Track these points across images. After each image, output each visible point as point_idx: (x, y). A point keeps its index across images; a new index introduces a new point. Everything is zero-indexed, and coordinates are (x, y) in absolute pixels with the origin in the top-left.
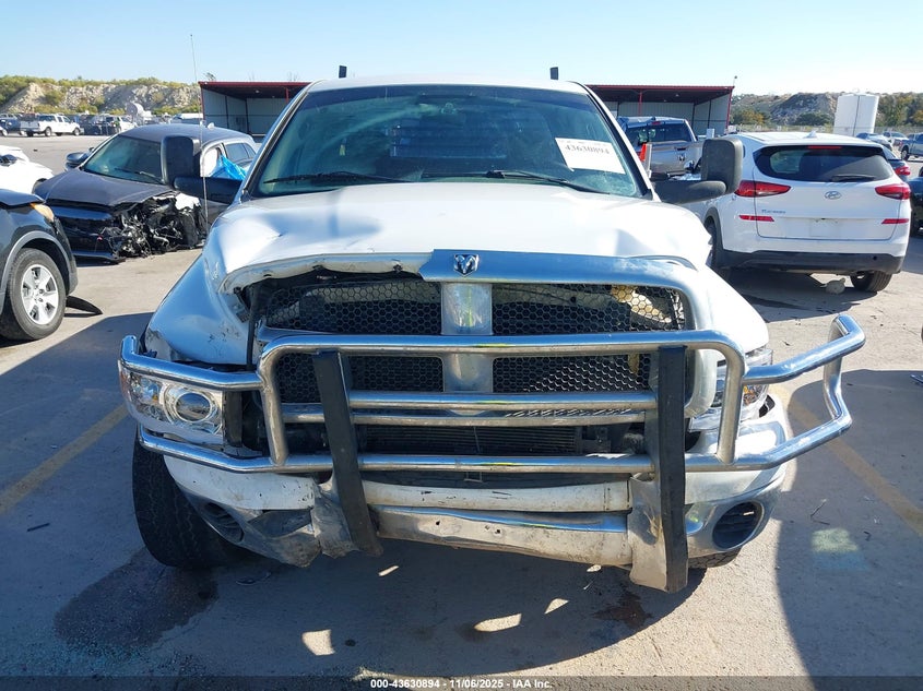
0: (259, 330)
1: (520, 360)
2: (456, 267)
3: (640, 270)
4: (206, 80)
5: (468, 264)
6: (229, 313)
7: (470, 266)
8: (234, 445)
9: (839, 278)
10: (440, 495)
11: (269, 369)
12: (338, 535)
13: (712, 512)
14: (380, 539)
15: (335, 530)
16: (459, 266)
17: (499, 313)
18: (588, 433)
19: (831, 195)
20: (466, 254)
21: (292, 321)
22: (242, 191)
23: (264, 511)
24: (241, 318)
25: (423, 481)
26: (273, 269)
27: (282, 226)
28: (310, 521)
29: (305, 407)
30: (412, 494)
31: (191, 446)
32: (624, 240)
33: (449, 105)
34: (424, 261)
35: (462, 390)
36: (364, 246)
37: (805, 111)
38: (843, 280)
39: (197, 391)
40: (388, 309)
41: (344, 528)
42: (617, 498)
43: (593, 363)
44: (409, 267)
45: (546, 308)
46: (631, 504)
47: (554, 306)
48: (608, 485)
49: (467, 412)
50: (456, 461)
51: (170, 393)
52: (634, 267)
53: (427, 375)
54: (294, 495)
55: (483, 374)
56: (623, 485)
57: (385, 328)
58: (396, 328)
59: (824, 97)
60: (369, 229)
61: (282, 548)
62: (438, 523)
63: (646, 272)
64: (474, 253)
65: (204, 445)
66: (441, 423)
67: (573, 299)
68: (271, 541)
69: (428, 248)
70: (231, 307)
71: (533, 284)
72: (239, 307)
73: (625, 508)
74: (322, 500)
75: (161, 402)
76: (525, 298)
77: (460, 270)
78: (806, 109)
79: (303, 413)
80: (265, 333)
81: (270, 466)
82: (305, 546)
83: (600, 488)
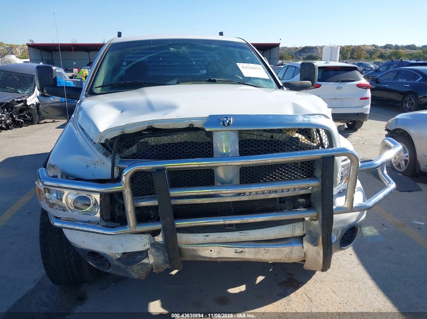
0: (117, 161)
1: (253, 167)
2: (222, 123)
3: (308, 121)
4: (30, 43)
5: (228, 121)
6: (98, 153)
7: (229, 123)
8: (106, 221)
9: (342, 124)
10: (213, 236)
11: (128, 180)
12: (162, 261)
13: (340, 232)
14: (182, 261)
15: (161, 259)
16: (224, 123)
17: (242, 145)
18: (282, 200)
19: (338, 88)
20: (227, 117)
21: (134, 155)
22: (84, 92)
23: (124, 253)
24: (106, 155)
25: (204, 231)
26: (126, 129)
27: (122, 108)
28: (147, 256)
29: (143, 198)
30: (200, 237)
31: (82, 223)
32: (296, 107)
33: (184, 48)
34: (205, 121)
35: (225, 184)
36: (173, 115)
37: (309, 54)
38: (344, 125)
39: (84, 194)
40: (186, 146)
41: (165, 258)
42: (297, 230)
43: (287, 167)
44: (197, 124)
45: (259, 142)
46: (304, 232)
47: (262, 140)
48: (294, 224)
49: (228, 194)
50: (223, 219)
51: (69, 197)
52: (305, 119)
53: (207, 178)
54: (139, 243)
55: (234, 175)
56: (301, 224)
57: (184, 156)
58: (190, 155)
59: (316, 48)
60: (172, 107)
61: (133, 271)
62: (211, 251)
63: (311, 122)
64: (230, 116)
65: (89, 222)
66: (215, 201)
67: (272, 137)
68: (127, 268)
69: (206, 114)
70: (99, 150)
71: (251, 130)
72: (103, 150)
73: (302, 234)
74: (154, 245)
75: (64, 201)
76: (248, 137)
77: (224, 125)
78: (309, 53)
79: (143, 201)
80: (120, 162)
81: (128, 230)
82: (144, 269)
83: (290, 226)
